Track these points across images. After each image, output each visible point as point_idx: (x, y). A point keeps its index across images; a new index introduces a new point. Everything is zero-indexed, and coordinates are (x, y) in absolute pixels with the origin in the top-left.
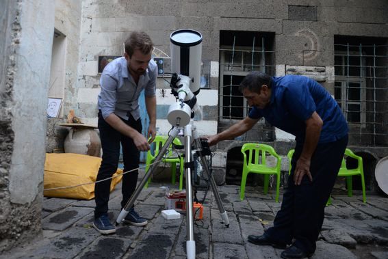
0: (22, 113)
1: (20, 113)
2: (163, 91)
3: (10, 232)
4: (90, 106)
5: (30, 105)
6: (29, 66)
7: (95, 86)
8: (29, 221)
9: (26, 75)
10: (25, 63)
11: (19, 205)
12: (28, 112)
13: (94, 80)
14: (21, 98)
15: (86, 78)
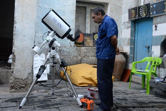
0: (19, 50)
1: (17, 50)
2: (156, 26)
3: (15, 87)
4: (126, 39)
5: (23, 47)
6: (22, 34)
7: (128, 28)
8: (24, 85)
9: (20, 37)
10: (19, 33)
11: (19, 79)
12: (22, 49)
13: (128, 24)
14: (18, 45)
15: (125, 23)
